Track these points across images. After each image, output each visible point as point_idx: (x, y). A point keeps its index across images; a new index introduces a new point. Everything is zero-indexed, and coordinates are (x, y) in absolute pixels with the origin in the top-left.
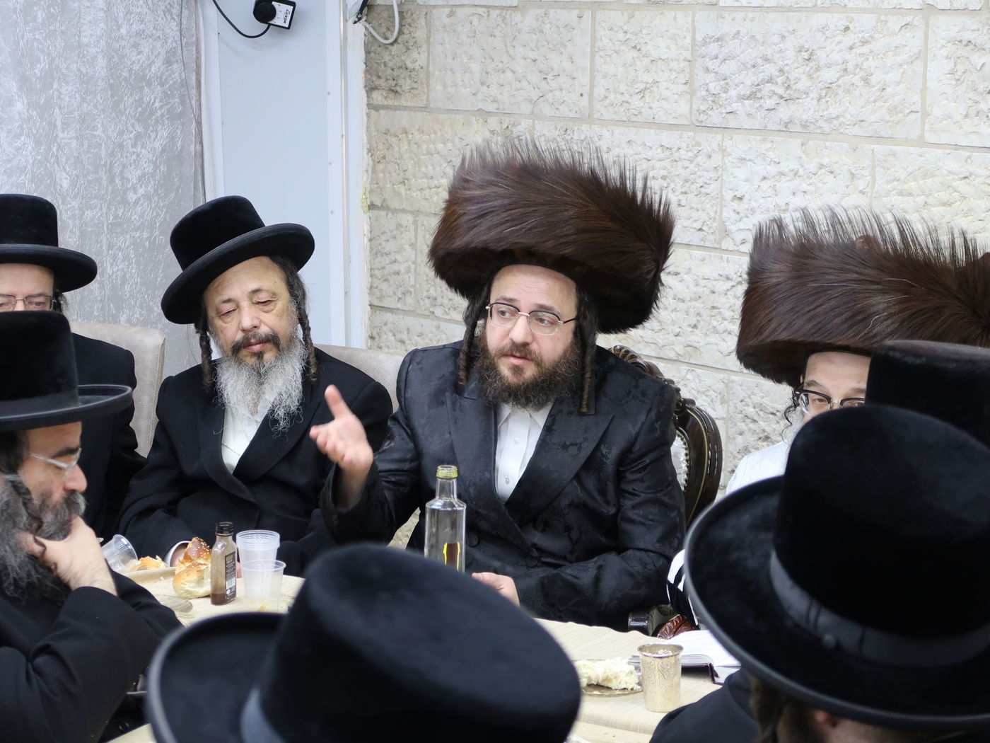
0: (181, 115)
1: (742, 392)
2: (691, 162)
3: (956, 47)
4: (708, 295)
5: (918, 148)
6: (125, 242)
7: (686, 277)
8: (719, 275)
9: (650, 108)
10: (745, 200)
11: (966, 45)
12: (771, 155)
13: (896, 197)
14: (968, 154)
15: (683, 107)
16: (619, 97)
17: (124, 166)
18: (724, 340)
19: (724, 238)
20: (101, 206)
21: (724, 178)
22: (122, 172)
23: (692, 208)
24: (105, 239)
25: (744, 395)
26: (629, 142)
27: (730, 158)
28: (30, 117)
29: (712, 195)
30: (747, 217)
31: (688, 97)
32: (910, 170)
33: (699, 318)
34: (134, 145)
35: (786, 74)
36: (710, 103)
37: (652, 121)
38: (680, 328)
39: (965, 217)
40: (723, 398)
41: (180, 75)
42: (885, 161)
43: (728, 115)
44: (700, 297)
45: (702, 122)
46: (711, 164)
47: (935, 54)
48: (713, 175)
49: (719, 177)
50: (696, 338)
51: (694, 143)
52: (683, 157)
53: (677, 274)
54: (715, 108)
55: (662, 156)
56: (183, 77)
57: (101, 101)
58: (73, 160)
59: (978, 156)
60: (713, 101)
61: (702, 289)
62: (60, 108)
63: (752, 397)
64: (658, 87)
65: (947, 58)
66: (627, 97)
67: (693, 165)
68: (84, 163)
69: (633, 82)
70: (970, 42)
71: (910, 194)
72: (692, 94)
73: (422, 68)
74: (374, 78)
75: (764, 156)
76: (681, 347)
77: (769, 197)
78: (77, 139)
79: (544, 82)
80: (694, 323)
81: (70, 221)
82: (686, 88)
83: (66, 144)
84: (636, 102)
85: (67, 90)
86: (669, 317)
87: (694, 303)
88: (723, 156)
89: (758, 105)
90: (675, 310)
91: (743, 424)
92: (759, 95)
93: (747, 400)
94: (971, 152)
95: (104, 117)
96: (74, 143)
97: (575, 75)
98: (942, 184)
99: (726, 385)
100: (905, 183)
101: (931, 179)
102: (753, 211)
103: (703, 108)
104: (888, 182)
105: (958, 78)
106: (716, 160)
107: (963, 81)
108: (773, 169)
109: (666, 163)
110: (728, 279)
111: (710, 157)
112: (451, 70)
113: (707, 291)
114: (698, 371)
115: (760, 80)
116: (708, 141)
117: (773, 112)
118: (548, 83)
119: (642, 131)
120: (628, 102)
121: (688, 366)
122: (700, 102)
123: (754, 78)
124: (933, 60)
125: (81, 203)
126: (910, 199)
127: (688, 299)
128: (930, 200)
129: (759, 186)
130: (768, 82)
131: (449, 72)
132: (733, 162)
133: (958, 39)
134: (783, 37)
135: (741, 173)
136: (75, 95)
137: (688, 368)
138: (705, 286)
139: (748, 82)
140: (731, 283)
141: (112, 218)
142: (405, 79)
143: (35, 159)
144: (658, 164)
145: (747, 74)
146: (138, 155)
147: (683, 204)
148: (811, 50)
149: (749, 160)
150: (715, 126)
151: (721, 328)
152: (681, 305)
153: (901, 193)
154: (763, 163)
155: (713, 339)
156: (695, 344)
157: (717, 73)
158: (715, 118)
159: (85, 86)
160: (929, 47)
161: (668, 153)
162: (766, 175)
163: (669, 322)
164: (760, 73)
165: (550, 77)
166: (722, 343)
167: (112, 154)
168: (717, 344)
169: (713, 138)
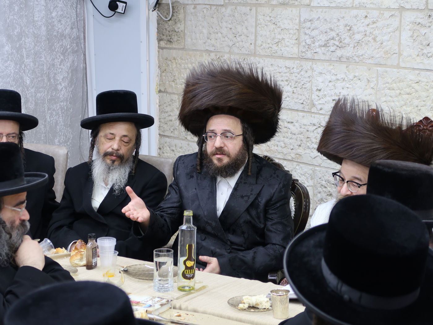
0: (76, 51)
1: (320, 174)
2: (298, 74)
3: (413, 25)
4: (305, 132)
5: (397, 69)
6: (57, 107)
7: (296, 124)
8: (310, 123)
9: (281, 50)
10: (322, 91)
11: (418, 25)
12: (333, 71)
13: (387, 91)
14: (419, 72)
15: (295, 50)
16: (267, 45)
17: (55, 74)
18: (312, 152)
19: (313, 107)
20: (44, 92)
21: (313, 81)
22: (54, 77)
23: (299, 94)
24: (46, 106)
25: (321, 176)
26: (272, 65)
27: (315, 73)
28: (12, 53)
29: (307, 88)
30: (323, 98)
31: (297, 45)
32: (393, 79)
33: (302, 142)
34: (60, 65)
35: (340, 36)
36: (307, 48)
37: (281, 55)
38: (293, 146)
39: (417, 99)
40: (312, 177)
41: (77, 34)
42: (382, 75)
43: (315, 54)
44: (302, 133)
45: (303, 56)
46: (307, 75)
47: (404, 28)
48: (308, 80)
49: (310, 81)
50: (300, 151)
51: (300, 65)
52: (295, 72)
53: (292, 123)
54: (309, 51)
55: (286, 71)
56: (78, 34)
57: (43, 46)
58: (31, 71)
59: (423, 73)
60: (308, 48)
61: (303, 129)
62: (25, 49)
63: (324, 177)
64: (284, 41)
65: (410, 30)
66: (271, 45)
67: (299, 75)
68: (36, 73)
69: (274, 39)
70: (419, 23)
71: (393, 89)
72: (299, 44)
73: (182, 31)
74: (161, 35)
75: (330, 72)
76: (294, 154)
77: (332, 90)
78: (33, 62)
79: (235, 38)
80: (299, 144)
81: (30, 98)
82: (296, 41)
83: (28, 64)
84: (275, 47)
85: (28, 41)
86: (288, 142)
87: (299, 135)
88: (313, 72)
89: (327, 49)
90: (291, 138)
91: (320, 189)
92: (328, 45)
93: (322, 178)
94: (420, 71)
95: (45, 53)
96: (32, 64)
97: (248, 35)
98: (407, 85)
99: (313, 171)
100: (391, 84)
101: (402, 83)
102: (325, 95)
103: (303, 50)
104: (384, 84)
105: (414, 39)
106: (309, 73)
107: (417, 40)
108: (334, 78)
109: (288, 74)
110: (314, 125)
111: (307, 72)
112: (195, 32)
113: (305, 130)
114: (301, 165)
115: (328, 38)
116: (306, 65)
117: (334, 52)
118: (236, 39)
119: (277, 60)
120: (271, 48)
121: (297, 163)
122: (303, 48)
123: (326, 38)
124: (404, 31)
125: (35, 90)
126: (393, 91)
127: (297, 134)
128: (402, 92)
129: (328, 85)
130: (332, 40)
131: (194, 33)
132: (316, 74)
133: (414, 22)
134: (339, 20)
135: (320, 79)
136: (32, 43)
137: (297, 164)
138: (304, 128)
139: (323, 40)
140: (316, 127)
141: (49, 97)
142: (174, 36)
143: (15, 71)
144: (284, 75)
145: (323, 36)
146: (62, 69)
147: (295, 92)
148: (350, 26)
149: (324, 73)
150: (309, 58)
151: (311, 147)
152: (294, 136)
153: (389, 89)
154: (330, 75)
155: (308, 151)
156: (300, 154)
157: (310, 35)
158: (309, 55)
159: (36, 39)
160: (402, 25)
161: (288, 70)
162: (331, 80)
163: (289, 144)
164: (329, 35)
165: (237, 36)
166: (311, 153)
167: (49, 69)
168: (309, 154)
169: (308, 63)
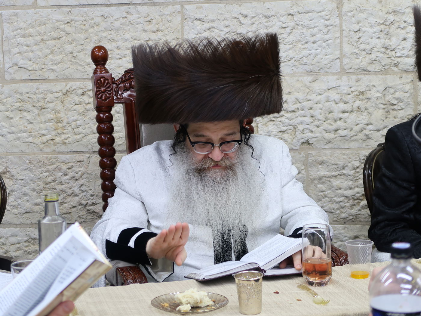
5: (34, 10)
13: (20, 39)
32: (29, 22)
39: (70, 44)
42: (9, 19)
59: (75, 10)
71: (31, 36)
94: (70, 8)
98: (52, 28)
100: (27, 30)
101: (44, 26)
104: (13, 31)
126: (31, 38)
128: (45, 37)
153: (24, 36)
